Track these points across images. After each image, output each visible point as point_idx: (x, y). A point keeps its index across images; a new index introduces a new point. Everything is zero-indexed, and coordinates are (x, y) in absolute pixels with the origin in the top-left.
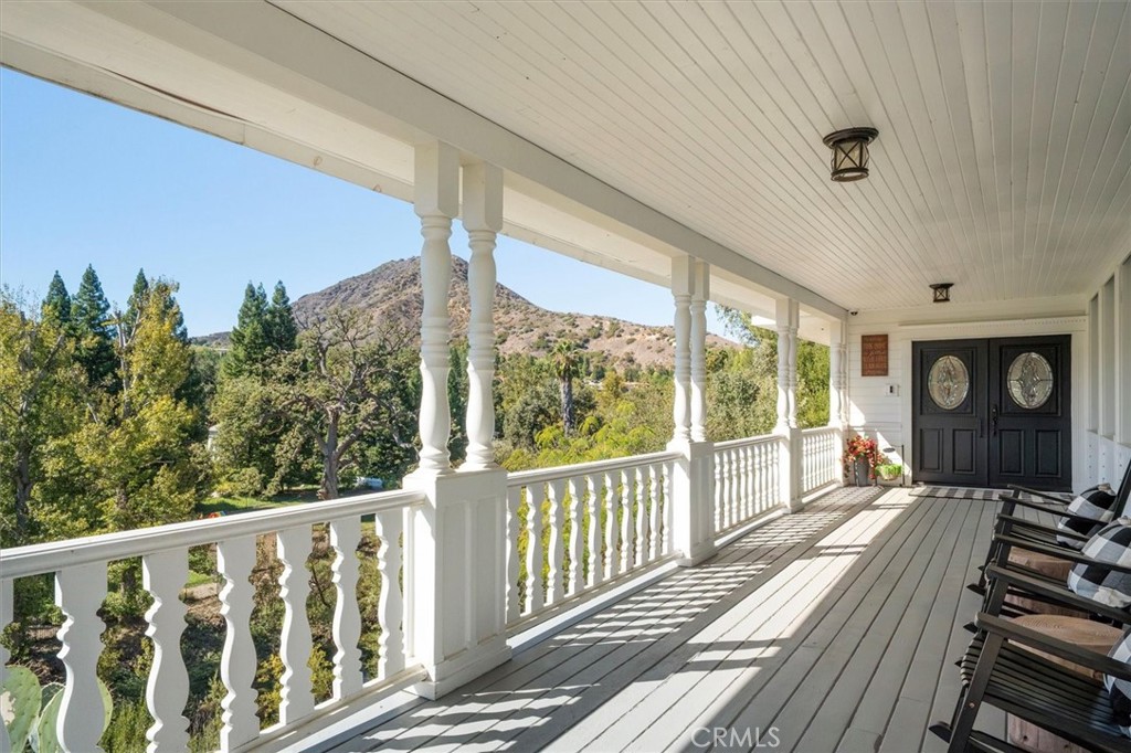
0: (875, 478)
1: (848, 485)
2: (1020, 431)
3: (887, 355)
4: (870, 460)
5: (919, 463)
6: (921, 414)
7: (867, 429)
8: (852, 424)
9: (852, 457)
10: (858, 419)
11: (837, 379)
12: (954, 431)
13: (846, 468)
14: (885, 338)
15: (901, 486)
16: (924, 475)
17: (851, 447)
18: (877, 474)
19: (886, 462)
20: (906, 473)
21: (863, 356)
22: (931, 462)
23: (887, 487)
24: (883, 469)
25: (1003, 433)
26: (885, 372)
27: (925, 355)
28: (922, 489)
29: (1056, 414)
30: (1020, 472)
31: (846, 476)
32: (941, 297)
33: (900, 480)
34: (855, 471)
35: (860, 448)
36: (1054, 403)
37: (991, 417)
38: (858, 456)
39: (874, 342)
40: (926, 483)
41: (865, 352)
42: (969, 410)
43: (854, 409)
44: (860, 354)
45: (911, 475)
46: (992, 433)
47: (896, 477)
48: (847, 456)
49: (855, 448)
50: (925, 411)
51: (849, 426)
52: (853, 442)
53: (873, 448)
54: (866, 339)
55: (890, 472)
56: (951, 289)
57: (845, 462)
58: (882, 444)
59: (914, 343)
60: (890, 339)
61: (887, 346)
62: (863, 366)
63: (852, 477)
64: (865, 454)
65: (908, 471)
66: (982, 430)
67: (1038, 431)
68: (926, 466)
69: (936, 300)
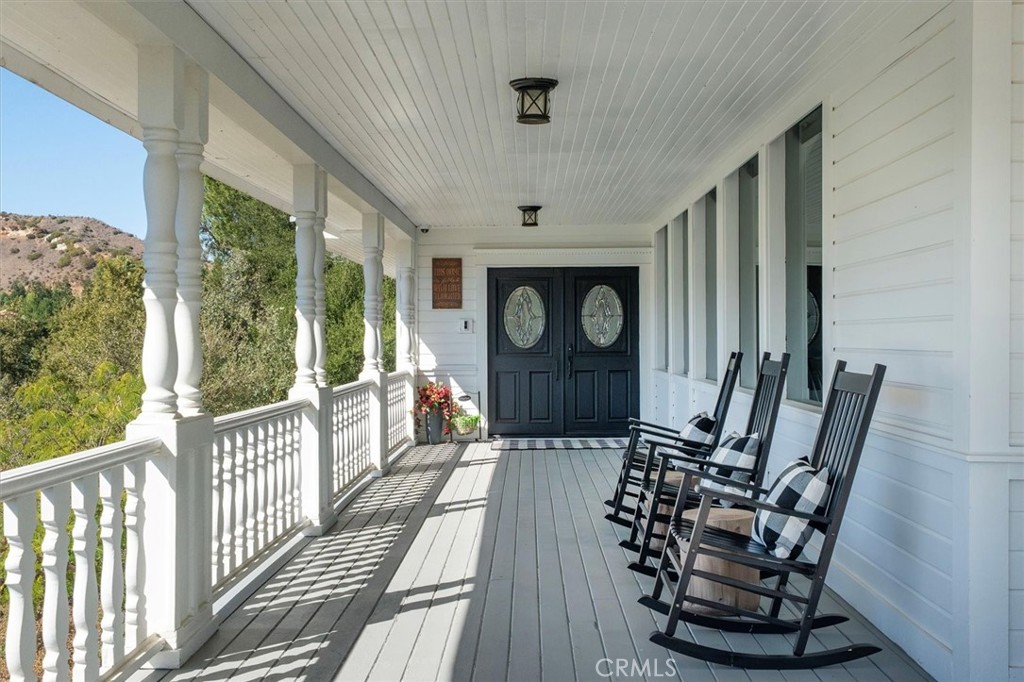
0: (450, 431)
1: (419, 443)
2: (594, 371)
3: (460, 283)
4: (445, 411)
5: (495, 412)
6: (497, 353)
7: (439, 373)
8: (422, 368)
9: (425, 408)
10: (428, 362)
11: (406, 312)
12: (531, 373)
13: (417, 423)
14: (458, 262)
15: (477, 440)
16: (502, 427)
17: (423, 396)
18: (452, 427)
19: (461, 412)
20: (482, 425)
21: (434, 283)
22: (507, 411)
23: (464, 444)
24: (459, 422)
25: (578, 375)
26: (458, 304)
27: (501, 283)
28: (499, 443)
29: (625, 352)
30: (593, 418)
31: (416, 432)
32: (530, 221)
33: (476, 434)
34: (427, 425)
35: (434, 397)
36: (624, 339)
37: (567, 358)
38: (431, 407)
39: (447, 267)
40: (503, 435)
41: (437, 279)
42: (545, 349)
43: (423, 348)
44: (431, 280)
45: (486, 427)
46: (568, 376)
47: (472, 430)
48: (420, 408)
49: (428, 397)
50: (501, 351)
51: (418, 370)
52: (425, 390)
53: (447, 396)
54: (437, 263)
55: (467, 425)
56: (539, 212)
57: (416, 415)
58: (457, 392)
59: (489, 269)
60: (465, 264)
61: (461, 272)
62: (433, 296)
63: (423, 433)
64: (440, 404)
65: (484, 423)
66: (558, 371)
67: (610, 372)
68: (502, 416)
69: (525, 224)
